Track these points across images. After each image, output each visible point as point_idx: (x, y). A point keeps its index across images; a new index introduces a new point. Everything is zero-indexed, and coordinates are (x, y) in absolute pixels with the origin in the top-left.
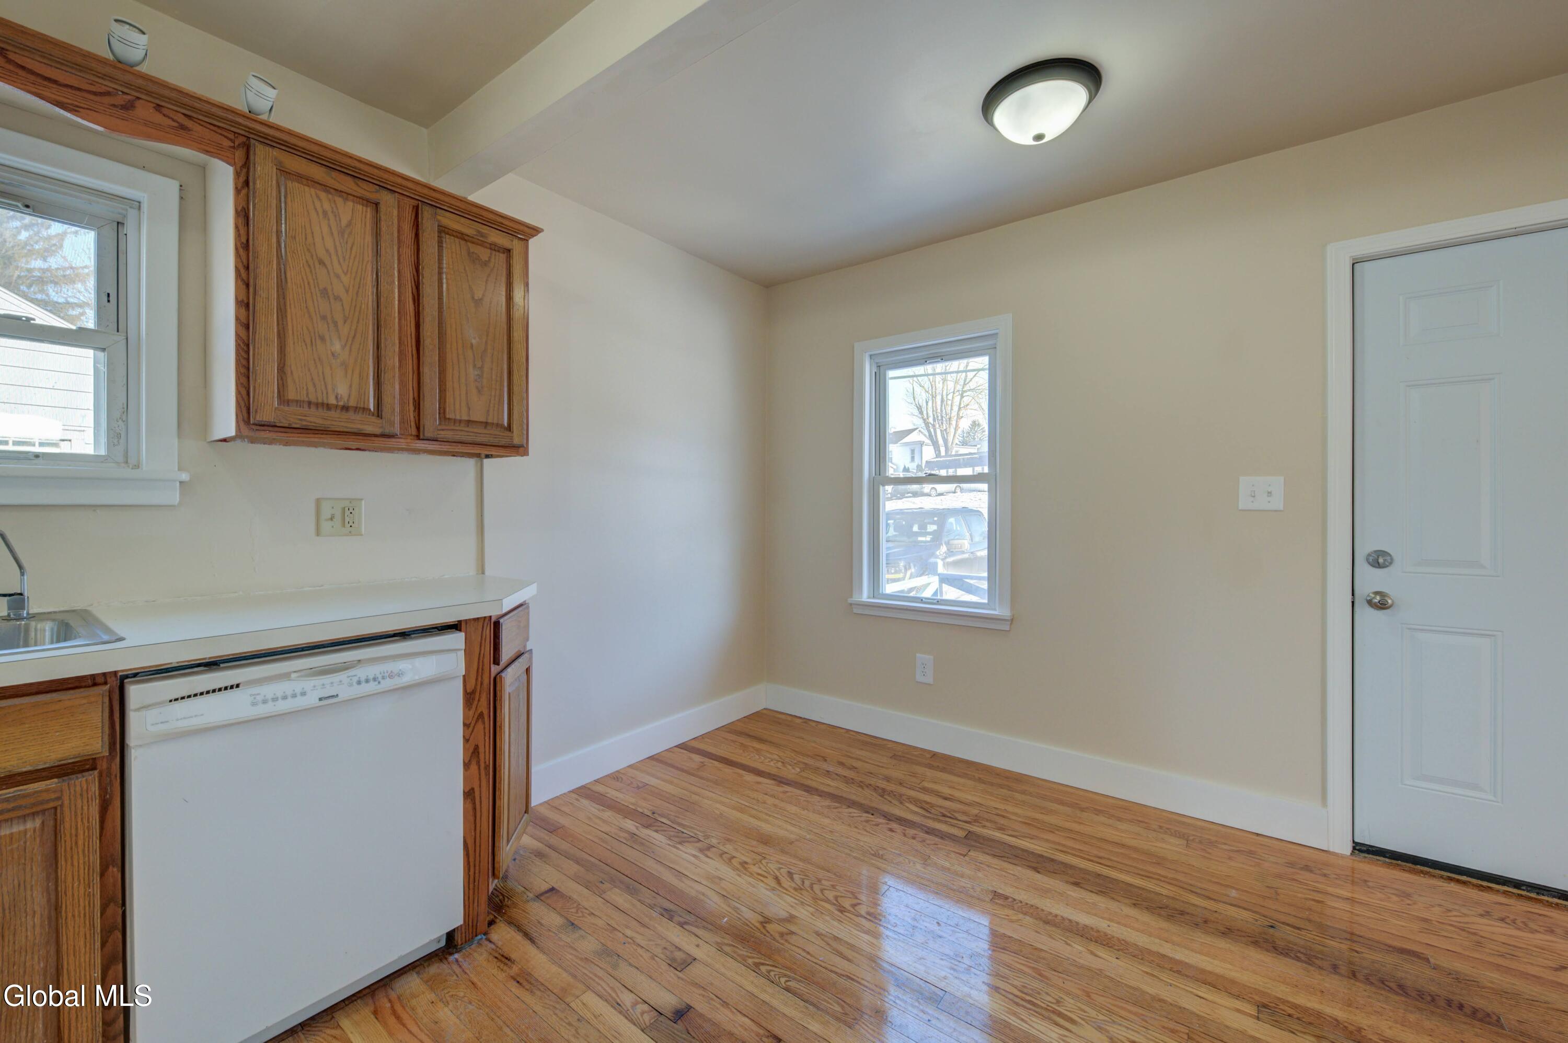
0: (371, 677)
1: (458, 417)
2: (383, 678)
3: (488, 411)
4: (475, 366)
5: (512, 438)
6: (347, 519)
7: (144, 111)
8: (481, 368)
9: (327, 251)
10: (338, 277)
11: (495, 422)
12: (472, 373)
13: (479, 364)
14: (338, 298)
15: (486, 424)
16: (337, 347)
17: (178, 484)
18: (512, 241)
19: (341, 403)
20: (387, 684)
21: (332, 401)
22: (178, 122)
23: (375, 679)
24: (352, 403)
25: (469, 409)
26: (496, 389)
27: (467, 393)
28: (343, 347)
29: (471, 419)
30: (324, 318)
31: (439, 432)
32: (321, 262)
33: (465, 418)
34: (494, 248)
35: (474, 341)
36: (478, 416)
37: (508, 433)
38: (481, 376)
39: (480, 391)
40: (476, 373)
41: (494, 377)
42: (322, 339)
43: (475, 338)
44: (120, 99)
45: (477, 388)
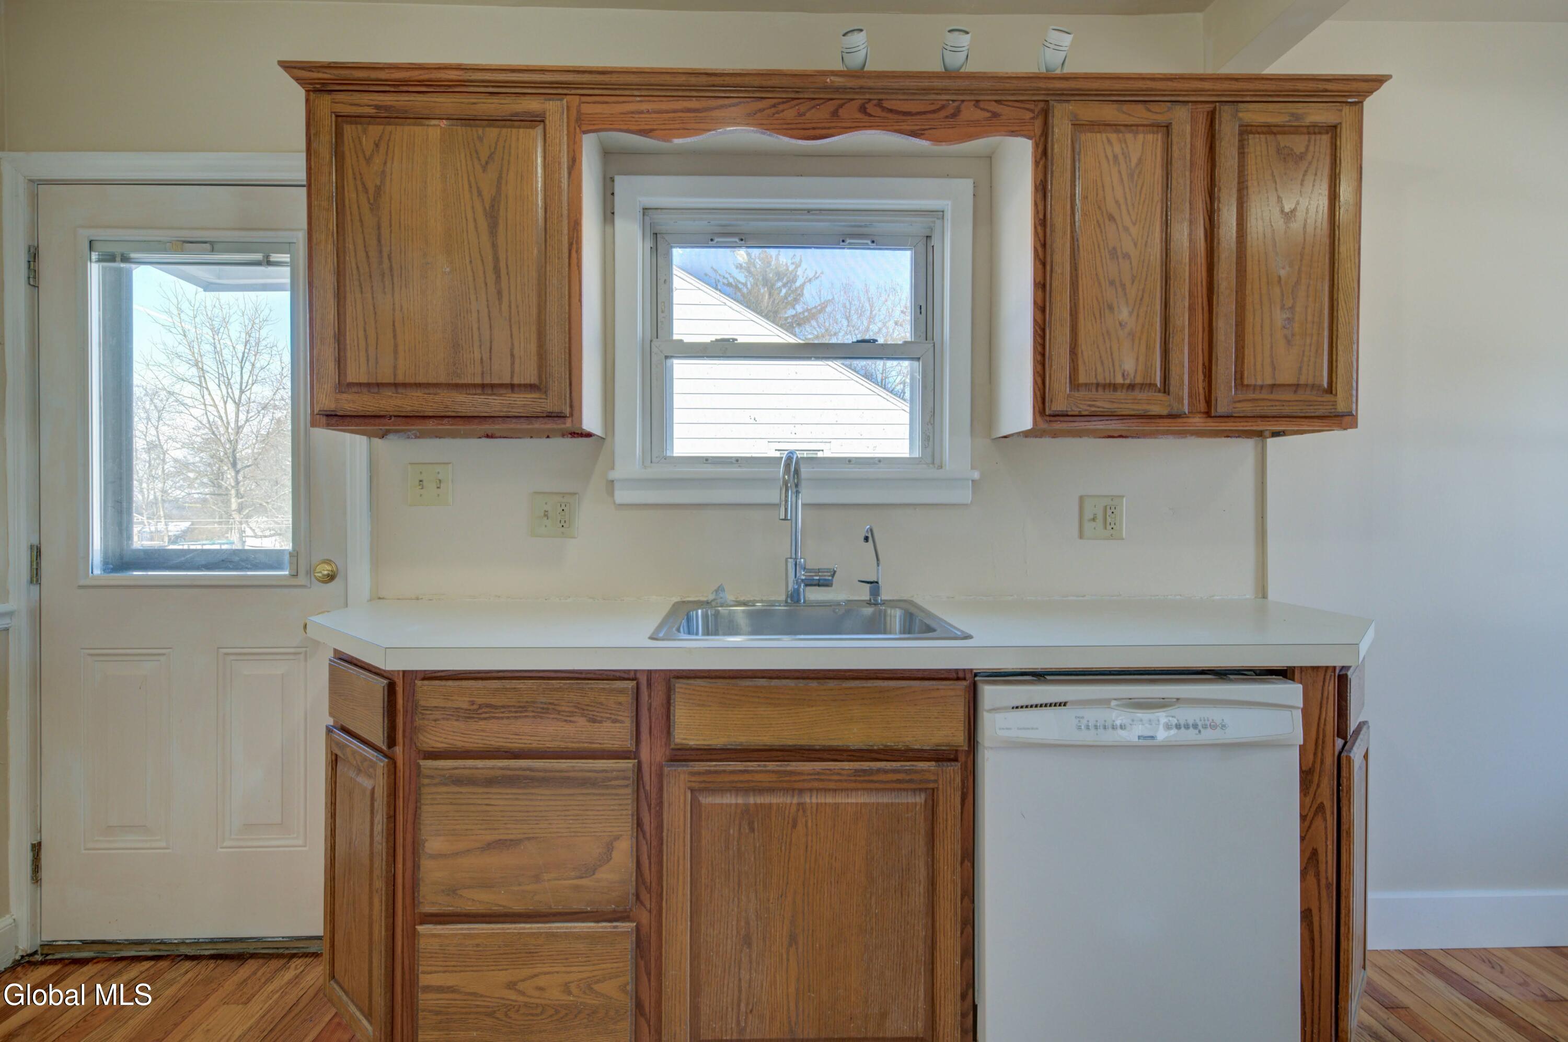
0: (1191, 722)
1: (1259, 382)
2: (1205, 727)
3: (1300, 368)
4: (1283, 307)
5: (1334, 403)
6: (1109, 520)
7: (969, 112)
8: (1292, 308)
9: (1117, 202)
10: (1126, 229)
11: (1310, 382)
12: (1280, 317)
13: (1289, 303)
14: (1127, 256)
15: (1296, 387)
16: (1124, 313)
17: (970, 482)
18: (1341, 111)
19: (1128, 382)
21: (1119, 380)
22: (988, 111)
23: (1195, 726)
24: (1139, 380)
25: (1274, 368)
26: (1312, 335)
27: (1272, 347)
28: (1131, 313)
29: (1277, 382)
30: (1112, 283)
31: (1238, 405)
32: (1111, 218)
33: (1269, 381)
34: (1314, 130)
35: (1283, 273)
36: (1286, 376)
37: (1328, 397)
38: (1290, 320)
39: (1289, 342)
40: (1285, 316)
41: (1310, 318)
42: (1111, 308)
43: (1283, 268)
44: (950, 111)
45: (1286, 337)
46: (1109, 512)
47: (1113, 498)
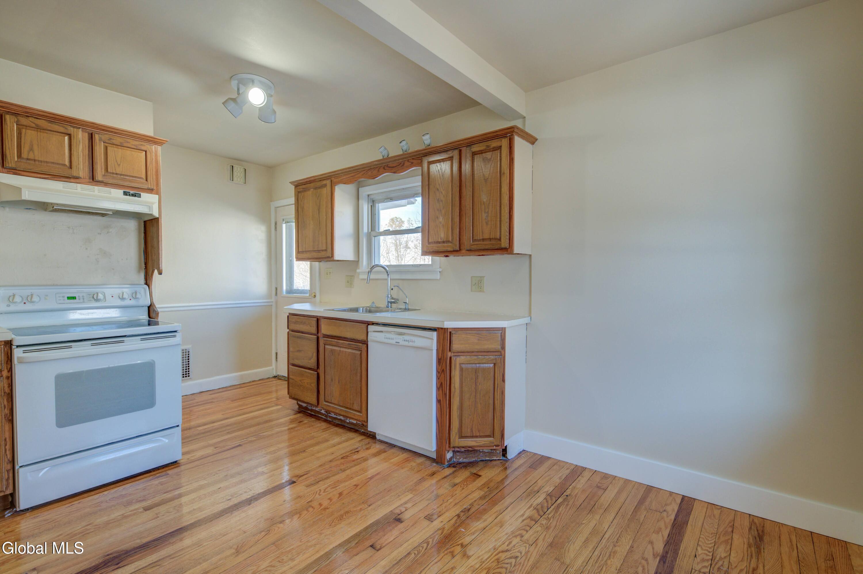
1: (479, 238)
3: (491, 233)
4: (485, 212)
5: (501, 244)
6: (479, 285)
7: (407, 164)
8: (488, 212)
9: (439, 184)
10: (442, 193)
11: (493, 237)
12: (484, 215)
13: (487, 211)
14: (442, 201)
15: (490, 239)
16: (441, 219)
17: (439, 272)
18: (501, 141)
19: (442, 241)
20: (411, 344)
21: (440, 240)
22: (410, 162)
24: (445, 240)
25: (483, 233)
26: (494, 221)
27: (482, 226)
28: (443, 219)
29: (484, 238)
30: (438, 210)
31: (472, 246)
32: (438, 190)
33: (481, 238)
34: (495, 149)
35: (485, 200)
36: (486, 236)
37: (499, 242)
38: (487, 216)
39: (487, 224)
40: (486, 215)
41: (493, 215)
42: (438, 218)
43: (485, 199)
44: (402, 164)
45: (486, 222)
46: (479, 282)
47: (481, 277)
